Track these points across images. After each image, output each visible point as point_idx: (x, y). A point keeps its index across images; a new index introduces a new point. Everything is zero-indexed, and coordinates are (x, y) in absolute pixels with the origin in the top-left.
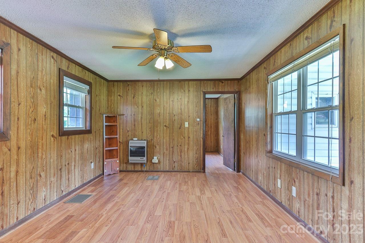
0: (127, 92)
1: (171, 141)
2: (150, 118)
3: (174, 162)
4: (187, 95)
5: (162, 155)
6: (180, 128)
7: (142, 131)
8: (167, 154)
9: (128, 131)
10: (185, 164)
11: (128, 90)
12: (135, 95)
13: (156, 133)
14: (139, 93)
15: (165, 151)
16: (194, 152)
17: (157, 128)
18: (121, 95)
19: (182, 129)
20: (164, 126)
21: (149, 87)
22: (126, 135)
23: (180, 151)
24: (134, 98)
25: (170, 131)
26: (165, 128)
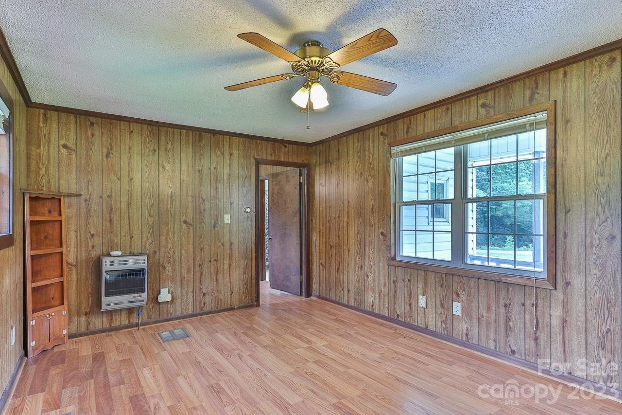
0: (87, 139)
1: (198, 252)
2: (151, 204)
3: (204, 294)
4: (228, 161)
5: (179, 284)
6: (215, 226)
7: (130, 234)
8: (188, 281)
9: (92, 236)
10: (225, 296)
11: (93, 135)
12: (111, 149)
13: (164, 238)
14: (122, 147)
15: (184, 274)
16: (241, 271)
17: (167, 225)
18: (71, 144)
19: (219, 227)
20: (182, 223)
21: (147, 136)
22: (87, 245)
23: (216, 271)
24: (107, 156)
25: (196, 232)
26: (184, 226)
